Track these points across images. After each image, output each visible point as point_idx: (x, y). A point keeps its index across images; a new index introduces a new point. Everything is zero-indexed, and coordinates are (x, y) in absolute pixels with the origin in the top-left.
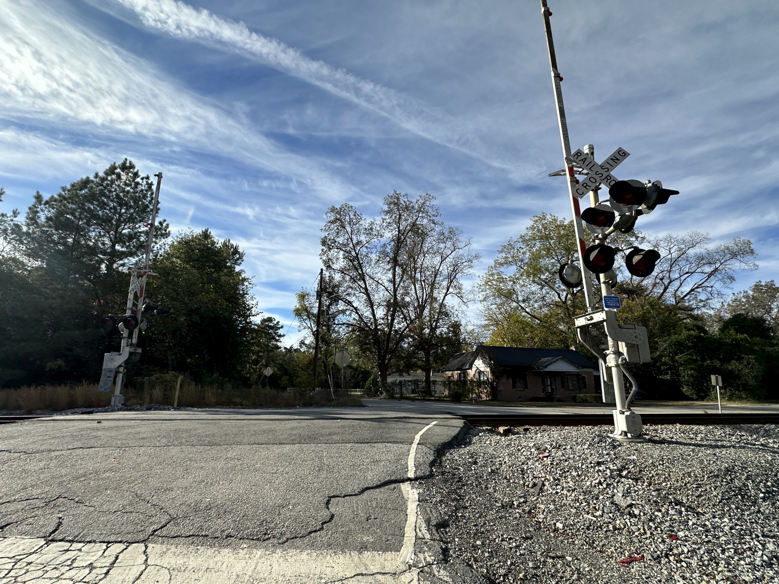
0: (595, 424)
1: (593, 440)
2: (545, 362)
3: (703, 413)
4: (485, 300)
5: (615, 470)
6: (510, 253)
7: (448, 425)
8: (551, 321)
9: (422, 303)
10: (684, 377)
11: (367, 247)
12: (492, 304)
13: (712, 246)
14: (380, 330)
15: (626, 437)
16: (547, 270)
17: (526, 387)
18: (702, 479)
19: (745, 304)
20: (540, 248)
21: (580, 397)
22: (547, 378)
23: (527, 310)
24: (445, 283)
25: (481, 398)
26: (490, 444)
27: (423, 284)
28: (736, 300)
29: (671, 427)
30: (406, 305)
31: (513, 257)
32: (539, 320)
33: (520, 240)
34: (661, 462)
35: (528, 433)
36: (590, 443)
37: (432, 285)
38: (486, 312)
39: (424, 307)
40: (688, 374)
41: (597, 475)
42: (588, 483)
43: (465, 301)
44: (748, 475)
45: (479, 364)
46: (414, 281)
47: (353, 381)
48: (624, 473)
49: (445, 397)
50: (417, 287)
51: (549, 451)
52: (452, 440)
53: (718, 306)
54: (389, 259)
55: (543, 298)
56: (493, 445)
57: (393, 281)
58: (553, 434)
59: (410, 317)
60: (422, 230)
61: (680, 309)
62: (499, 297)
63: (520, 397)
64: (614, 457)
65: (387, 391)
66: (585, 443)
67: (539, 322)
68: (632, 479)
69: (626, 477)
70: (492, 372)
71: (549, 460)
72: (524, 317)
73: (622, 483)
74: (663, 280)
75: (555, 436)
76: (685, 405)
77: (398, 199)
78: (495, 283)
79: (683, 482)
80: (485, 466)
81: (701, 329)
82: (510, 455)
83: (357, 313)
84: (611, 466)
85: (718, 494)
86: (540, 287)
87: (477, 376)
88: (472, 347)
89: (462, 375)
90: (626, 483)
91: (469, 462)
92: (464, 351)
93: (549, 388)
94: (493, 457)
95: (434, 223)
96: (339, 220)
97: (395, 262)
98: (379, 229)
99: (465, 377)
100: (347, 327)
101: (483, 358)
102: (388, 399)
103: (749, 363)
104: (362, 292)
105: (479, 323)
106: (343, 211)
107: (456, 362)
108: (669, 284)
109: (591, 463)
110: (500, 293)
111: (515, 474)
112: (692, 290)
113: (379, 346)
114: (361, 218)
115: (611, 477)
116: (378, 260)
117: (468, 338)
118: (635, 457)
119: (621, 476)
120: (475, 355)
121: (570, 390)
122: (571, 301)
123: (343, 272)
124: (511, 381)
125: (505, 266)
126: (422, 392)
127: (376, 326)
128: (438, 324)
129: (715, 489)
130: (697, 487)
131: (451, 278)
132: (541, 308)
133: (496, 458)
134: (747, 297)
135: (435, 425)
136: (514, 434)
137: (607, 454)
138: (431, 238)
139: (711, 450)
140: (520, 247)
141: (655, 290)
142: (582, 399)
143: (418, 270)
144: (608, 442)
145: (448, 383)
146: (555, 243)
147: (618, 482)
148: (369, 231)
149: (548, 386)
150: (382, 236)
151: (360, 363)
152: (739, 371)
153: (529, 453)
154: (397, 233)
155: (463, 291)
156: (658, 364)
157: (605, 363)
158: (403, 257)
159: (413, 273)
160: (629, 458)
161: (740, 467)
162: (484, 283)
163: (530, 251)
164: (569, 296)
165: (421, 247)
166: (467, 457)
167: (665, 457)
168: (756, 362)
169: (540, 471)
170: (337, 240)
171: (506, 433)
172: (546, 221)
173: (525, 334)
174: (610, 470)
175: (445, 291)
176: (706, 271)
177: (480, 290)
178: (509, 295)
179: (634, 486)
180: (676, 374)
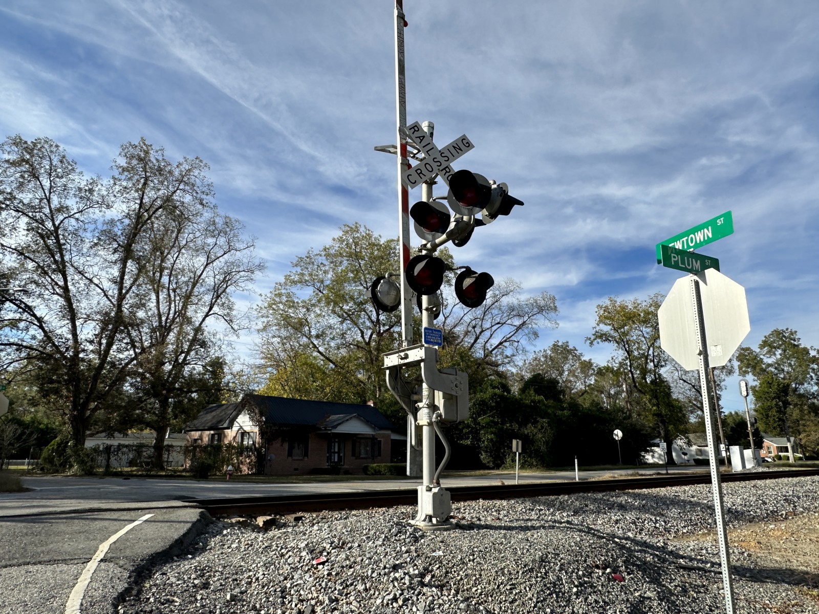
0: (389, 506)
1: (390, 530)
2: (335, 421)
3: (500, 484)
4: (265, 329)
5: (416, 576)
6: (307, 268)
7: (172, 519)
8: (348, 367)
9: (166, 322)
10: (483, 442)
11: (77, 219)
12: (274, 337)
13: (523, 298)
14: (83, 360)
15: (430, 524)
16: (352, 298)
17: (306, 455)
18: (517, 576)
19: (543, 365)
20: (347, 268)
21: (372, 468)
22: (335, 442)
23: (321, 349)
24: (208, 298)
25: (241, 471)
26: (238, 548)
27: (172, 295)
28: (536, 358)
29: (473, 503)
30: (137, 324)
31: (311, 275)
32: (333, 363)
33: (323, 253)
34: (471, 557)
35: (300, 524)
36: (386, 537)
37: (187, 299)
38: (265, 347)
39: (169, 330)
40: (488, 439)
41: (391, 586)
42: (379, 601)
43: (236, 327)
44: (561, 565)
45: (245, 422)
46: (157, 287)
47: (17, 445)
48: (427, 579)
49: (185, 470)
50: (161, 297)
51: (328, 553)
52: (171, 547)
53: (521, 364)
54: (115, 246)
55: (343, 336)
56: (242, 549)
57: (120, 282)
58: (335, 525)
59: (142, 343)
60: (180, 211)
61: (487, 363)
62: (286, 327)
63: (296, 469)
64: (415, 554)
65: (82, 463)
66: (379, 537)
67: (334, 366)
68: (436, 587)
69: (429, 585)
70: (262, 433)
71: (326, 568)
72: (315, 358)
73: (424, 594)
74: (476, 329)
75: (339, 527)
76: (482, 475)
77: (147, 153)
78: (281, 307)
79: (496, 584)
80: (222, 589)
81: (505, 388)
82: (266, 566)
83: (41, 327)
84: (411, 570)
85: (533, 596)
86: (340, 320)
87: (239, 439)
88: (237, 396)
89: (216, 436)
90: (429, 594)
91: (195, 586)
92: (224, 402)
93: (336, 455)
94: (239, 571)
95: (201, 204)
96: (27, 162)
97: (127, 253)
98: (105, 193)
99: (220, 440)
100: (17, 350)
101: (251, 412)
102: (80, 476)
103: (542, 427)
104: (57, 294)
105: (252, 361)
106: (39, 150)
107: (209, 417)
108: (481, 333)
109: (385, 568)
110: (287, 321)
111: (271, 599)
112: (501, 343)
113: (77, 387)
114: (73, 169)
115: (411, 587)
116: (96, 244)
117: (233, 383)
118: (441, 553)
119: (423, 584)
120: (239, 409)
121: (362, 458)
122: (376, 342)
123: (22, 254)
124: (286, 446)
125: (299, 285)
126: (147, 464)
127: (77, 353)
128: (188, 358)
129: (530, 590)
130: (511, 589)
131: (218, 292)
132: (338, 348)
133: (242, 573)
134: (546, 357)
135: (146, 521)
136: (279, 527)
137: (407, 552)
138: (195, 225)
139: (523, 533)
140: (322, 264)
141: (466, 339)
142: (375, 471)
143: (166, 272)
144: (408, 533)
145: (192, 449)
146: (365, 265)
147: (419, 593)
148: (86, 195)
149: (335, 453)
150: (108, 207)
151: (40, 414)
152: (534, 435)
153: (297, 559)
154: (137, 206)
155: (234, 313)
156: (461, 427)
157: (416, 420)
158: (143, 247)
159: (158, 274)
160: (434, 554)
161: (552, 554)
162: (266, 305)
163: (334, 269)
164: (374, 336)
165: (177, 237)
166: (193, 576)
167: (476, 549)
168: (549, 426)
169: (310, 589)
170: (20, 196)
171: (268, 526)
172: (358, 235)
173: (314, 382)
174: (410, 576)
175: (206, 309)
176: (515, 324)
177: (260, 314)
178: (299, 326)
179: (439, 598)
180: (477, 438)
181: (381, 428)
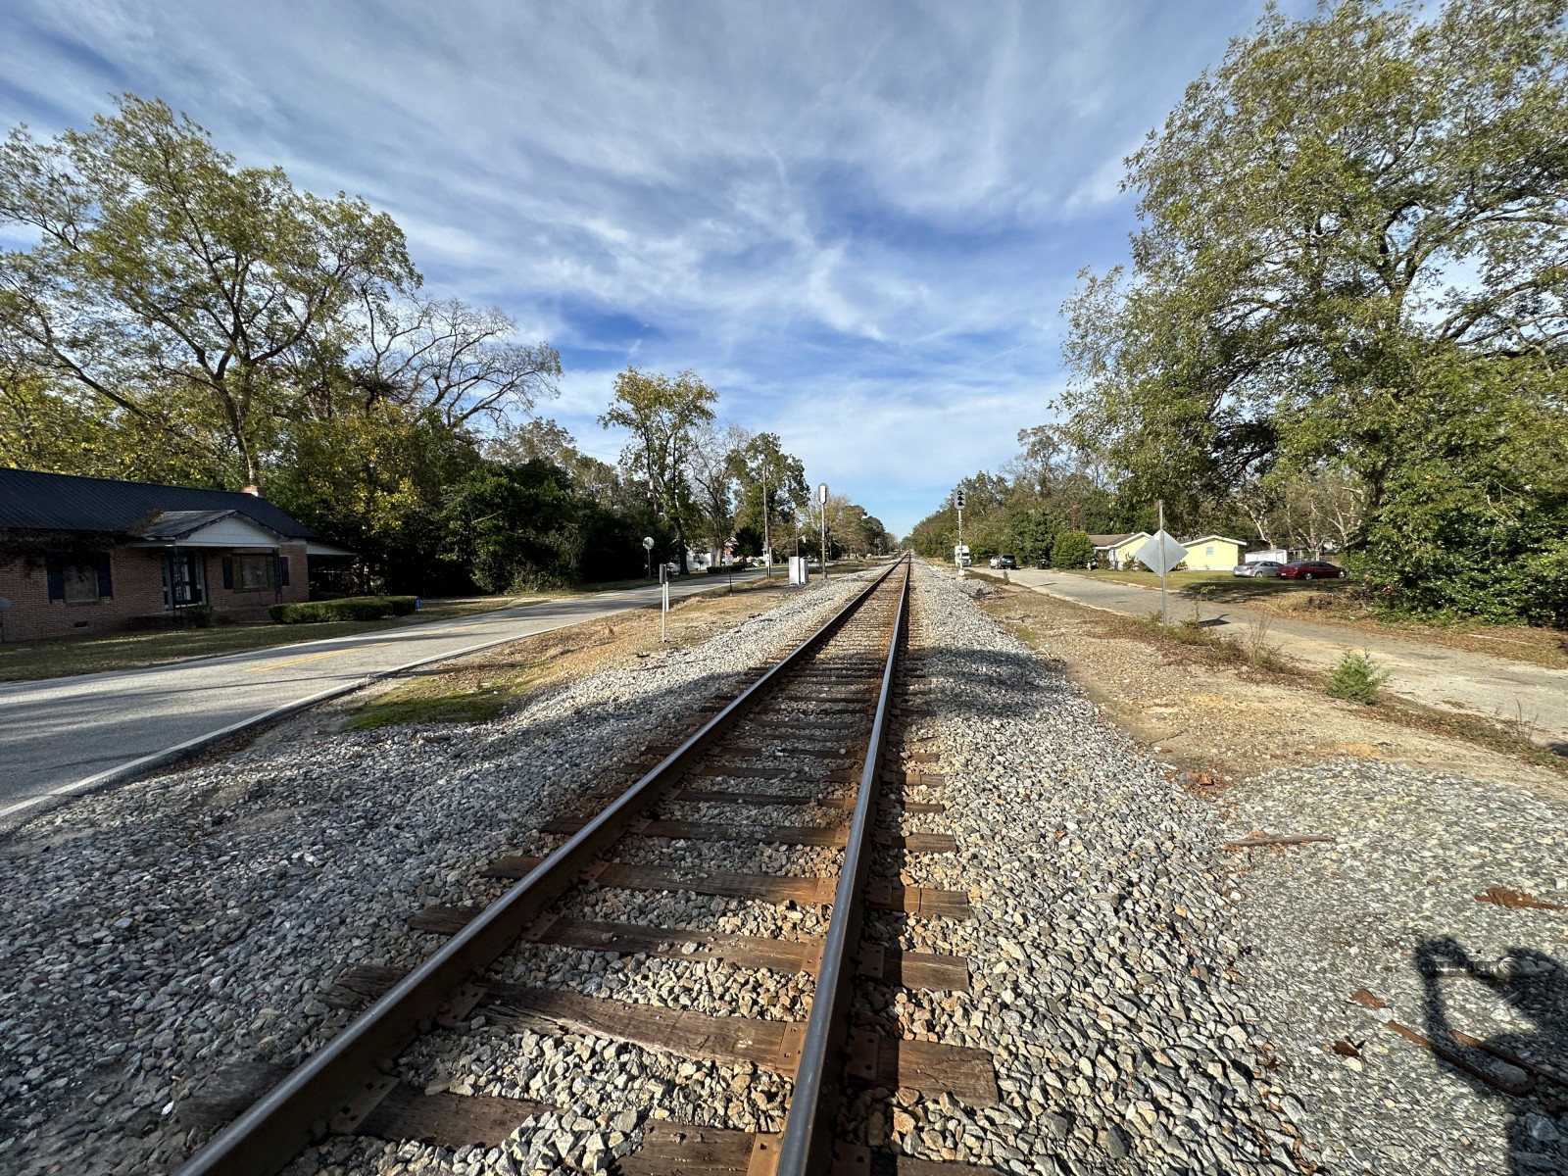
2: (179, 523)
10: (480, 556)
17: (106, 591)
22: (182, 564)
40: (487, 552)
63: (80, 624)
93: (188, 588)
103: (571, 535)
121: (249, 591)
122: (237, 374)
124: (41, 575)
149: (182, 584)
152: (558, 546)
164: (232, 363)
180: (468, 550)
181: (291, 538)
